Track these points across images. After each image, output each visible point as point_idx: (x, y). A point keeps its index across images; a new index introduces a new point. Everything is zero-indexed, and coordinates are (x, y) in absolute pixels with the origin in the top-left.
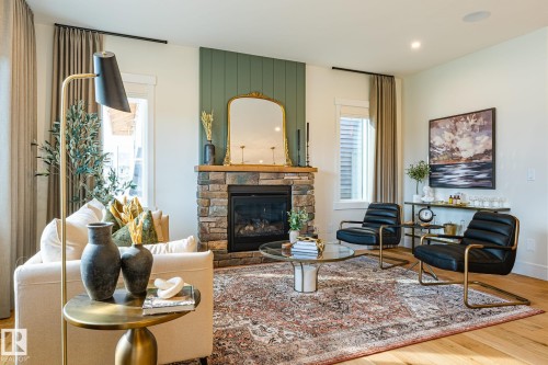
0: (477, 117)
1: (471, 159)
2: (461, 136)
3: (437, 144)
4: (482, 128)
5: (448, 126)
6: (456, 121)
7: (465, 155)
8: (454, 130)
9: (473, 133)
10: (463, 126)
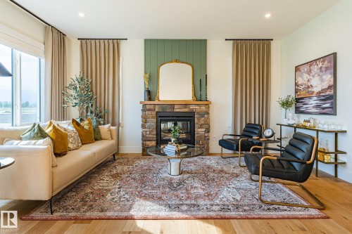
0: (324, 61)
1: (320, 93)
2: (313, 76)
3: (299, 83)
4: (327, 69)
5: (306, 70)
6: (311, 65)
7: (316, 90)
8: (309, 72)
9: (321, 74)
10: (315, 69)
